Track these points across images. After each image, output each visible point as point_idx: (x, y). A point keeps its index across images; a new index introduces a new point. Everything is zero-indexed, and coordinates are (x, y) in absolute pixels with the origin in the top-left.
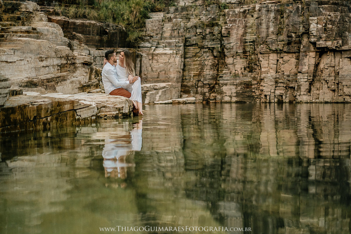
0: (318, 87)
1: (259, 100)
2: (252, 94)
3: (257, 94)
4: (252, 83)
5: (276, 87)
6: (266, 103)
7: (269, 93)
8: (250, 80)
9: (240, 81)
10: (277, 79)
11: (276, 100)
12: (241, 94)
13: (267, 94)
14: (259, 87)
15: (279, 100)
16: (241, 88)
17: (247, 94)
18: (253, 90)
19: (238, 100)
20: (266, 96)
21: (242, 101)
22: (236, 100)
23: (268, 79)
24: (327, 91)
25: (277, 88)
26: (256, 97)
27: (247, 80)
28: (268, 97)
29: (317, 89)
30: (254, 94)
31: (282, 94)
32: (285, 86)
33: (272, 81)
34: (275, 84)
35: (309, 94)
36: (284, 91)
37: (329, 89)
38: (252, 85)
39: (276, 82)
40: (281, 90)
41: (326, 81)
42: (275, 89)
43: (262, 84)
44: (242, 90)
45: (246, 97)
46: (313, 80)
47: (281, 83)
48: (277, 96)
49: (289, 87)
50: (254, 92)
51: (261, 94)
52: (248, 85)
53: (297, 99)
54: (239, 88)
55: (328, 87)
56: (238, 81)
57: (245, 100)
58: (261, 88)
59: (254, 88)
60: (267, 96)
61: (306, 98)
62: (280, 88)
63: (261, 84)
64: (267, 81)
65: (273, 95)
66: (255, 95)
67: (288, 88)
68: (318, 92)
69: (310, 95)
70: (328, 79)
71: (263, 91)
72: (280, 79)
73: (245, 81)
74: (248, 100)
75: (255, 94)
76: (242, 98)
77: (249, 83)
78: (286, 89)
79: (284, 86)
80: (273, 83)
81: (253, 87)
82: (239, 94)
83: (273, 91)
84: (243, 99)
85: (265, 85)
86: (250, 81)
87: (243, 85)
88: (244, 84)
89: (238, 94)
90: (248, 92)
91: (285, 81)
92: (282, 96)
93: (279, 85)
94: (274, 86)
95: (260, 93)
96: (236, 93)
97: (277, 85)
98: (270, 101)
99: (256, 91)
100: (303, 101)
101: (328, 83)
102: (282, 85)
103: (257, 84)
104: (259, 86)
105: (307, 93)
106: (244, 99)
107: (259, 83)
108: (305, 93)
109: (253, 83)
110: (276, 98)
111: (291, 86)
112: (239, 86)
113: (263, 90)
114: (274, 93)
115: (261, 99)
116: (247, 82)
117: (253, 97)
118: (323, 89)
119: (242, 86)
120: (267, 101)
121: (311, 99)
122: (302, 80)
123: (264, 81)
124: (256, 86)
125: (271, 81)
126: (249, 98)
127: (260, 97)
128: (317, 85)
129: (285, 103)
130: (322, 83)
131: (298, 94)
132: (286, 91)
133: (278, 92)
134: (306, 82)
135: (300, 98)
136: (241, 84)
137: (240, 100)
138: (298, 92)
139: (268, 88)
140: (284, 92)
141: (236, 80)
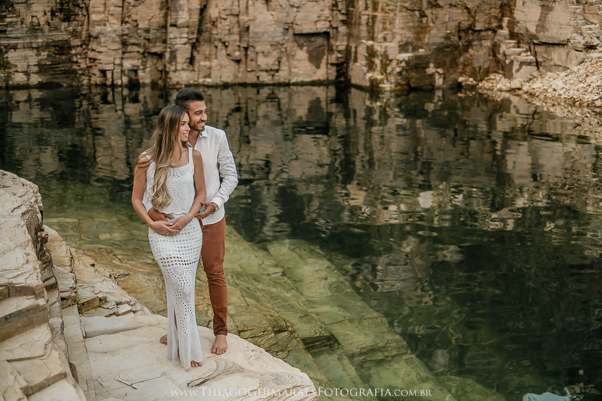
0: (207, 53)
1: (87, 78)
2: (71, 66)
3: (83, 66)
4: (69, 44)
5: (124, 53)
6: (103, 85)
7: (111, 67)
8: (66, 37)
9: (45, 40)
10: (125, 37)
11: (125, 80)
12: (49, 68)
13: (107, 67)
14: (86, 53)
15: (130, 80)
16: (48, 56)
17: (62, 67)
18: (75, 59)
19: (44, 81)
20: (103, 72)
21: (51, 83)
22: (40, 80)
23: (107, 38)
24: (226, 61)
25: (126, 55)
26: (80, 72)
27: (61, 38)
28: (109, 75)
29: (206, 58)
30: (75, 67)
31: (136, 68)
32: (141, 50)
33: (116, 42)
34: (121, 46)
35: (191, 68)
36: (140, 61)
37: (230, 58)
38: (70, 48)
39: (124, 44)
40: (133, 58)
41: (224, 43)
42: (122, 58)
43: (93, 45)
44: (50, 58)
45: (60, 74)
46: (197, 40)
47: (133, 44)
48: (126, 72)
49: (149, 53)
50: (77, 62)
51: (91, 67)
52: (62, 48)
53: (171, 79)
54: (44, 54)
55: (228, 55)
56: (40, 40)
57: (59, 81)
58: (91, 54)
59: (76, 55)
60: (107, 72)
61: (187, 76)
62: (132, 55)
63: (90, 47)
64: (105, 42)
65: (118, 70)
66: (78, 68)
67: (146, 55)
68: (207, 63)
69: (194, 70)
70: (226, 38)
71: (97, 61)
72: (131, 37)
73: (56, 40)
74: (65, 80)
75: (79, 66)
76: (51, 75)
77: (64, 44)
78: (145, 57)
79: (138, 52)
80: (117, 46)
81: (73, 52)
82: (45, 67)
83: (118, 61)
84: (53, 78)
85: (102, 49)
86: (66, 40)
87: (53, 49)
88: (54, 46)
89: (42, 69)
90: (64, 62)
91: (142, 41)
92: (136, 71)
93: (130, 48)
94: (120, 52)
95: (89, 65)
96: (39, 65)
97: (126, 49)
98: (113, 82)
99: (80, 61)
100: (182, 81)
101: (227, 47)
102: (136, 49)
103: (81, 46)
104: (85, 51)
105: (188, 66)
106: (57, 78)
107: (85, 44)
108: (185, 66)
109: (72, 44)
110: (125, 75)
111: (154, 50)
112: (43, 51)
113: (95, 60)
114: (121, 65)
115: (90, 76)
116: (60, 43)
117: (74, 72)
118: (219, 58)
119: (49, 52)
120: (109, 83)
121: (196, 79)
122: (178, 41)
123: (100, 42)
124: (79, 49)
125: (114, 42)
126: (66, 75)
127: (89, 73)
128: (205, 49)
129: (144, 85)
130: (216, 47)
131: (173, 68)
132: (143, 61)
133: (128, 64)
134: (185, 44)
135: (177, 76)
136: (47, 46)
137: (49, 81)
138: (172, 65)
139: (109, 56)
140: (139, 64)
141: (36, 37)
